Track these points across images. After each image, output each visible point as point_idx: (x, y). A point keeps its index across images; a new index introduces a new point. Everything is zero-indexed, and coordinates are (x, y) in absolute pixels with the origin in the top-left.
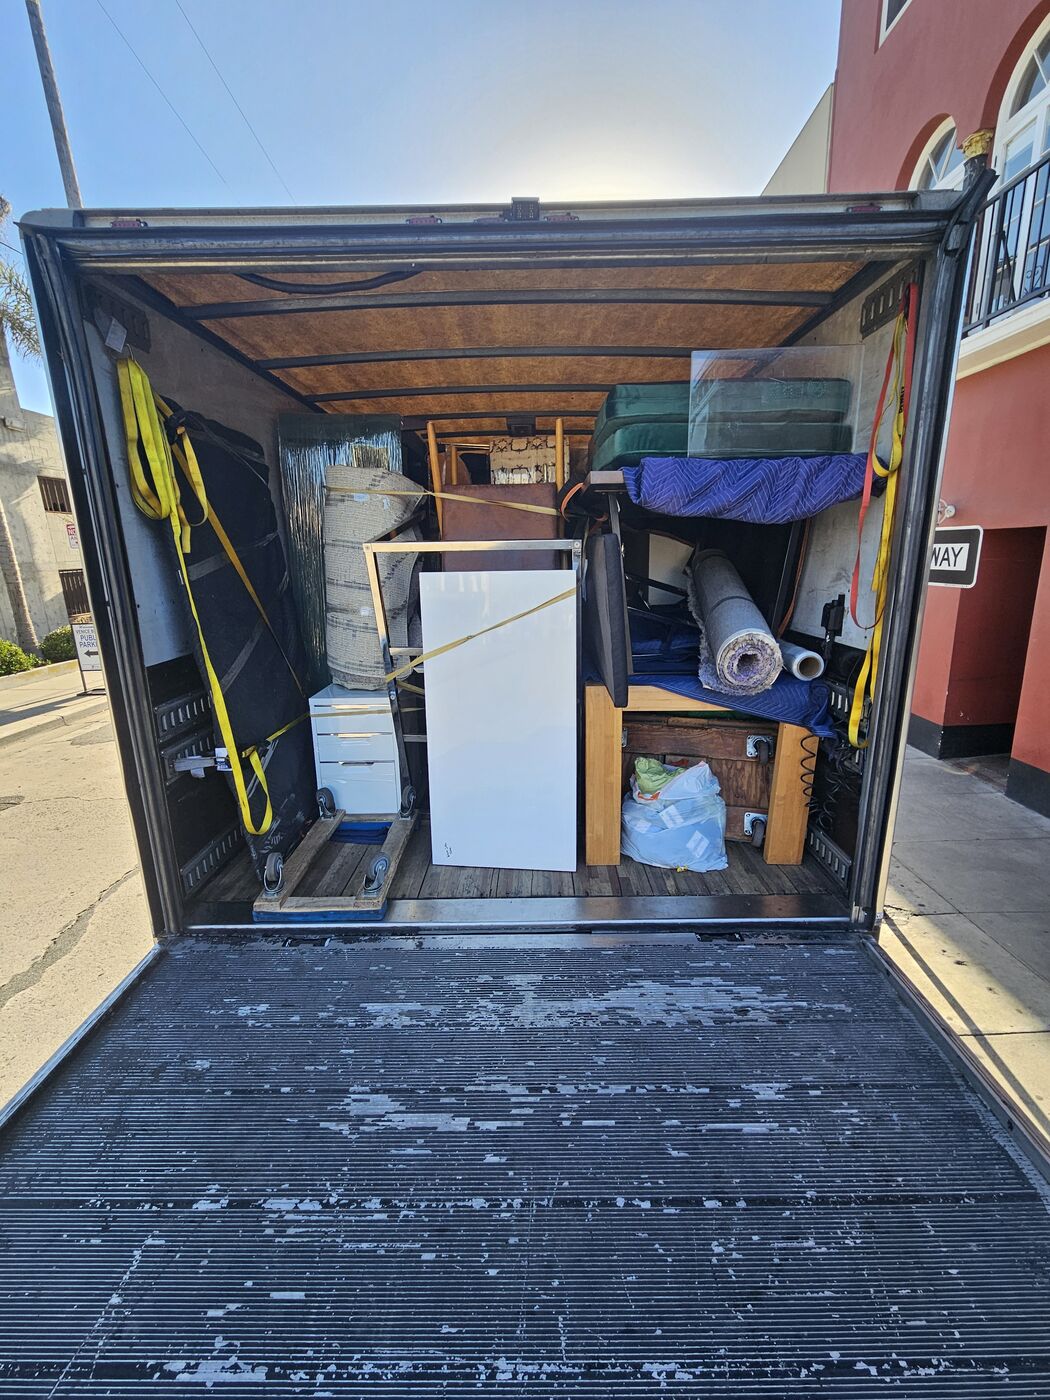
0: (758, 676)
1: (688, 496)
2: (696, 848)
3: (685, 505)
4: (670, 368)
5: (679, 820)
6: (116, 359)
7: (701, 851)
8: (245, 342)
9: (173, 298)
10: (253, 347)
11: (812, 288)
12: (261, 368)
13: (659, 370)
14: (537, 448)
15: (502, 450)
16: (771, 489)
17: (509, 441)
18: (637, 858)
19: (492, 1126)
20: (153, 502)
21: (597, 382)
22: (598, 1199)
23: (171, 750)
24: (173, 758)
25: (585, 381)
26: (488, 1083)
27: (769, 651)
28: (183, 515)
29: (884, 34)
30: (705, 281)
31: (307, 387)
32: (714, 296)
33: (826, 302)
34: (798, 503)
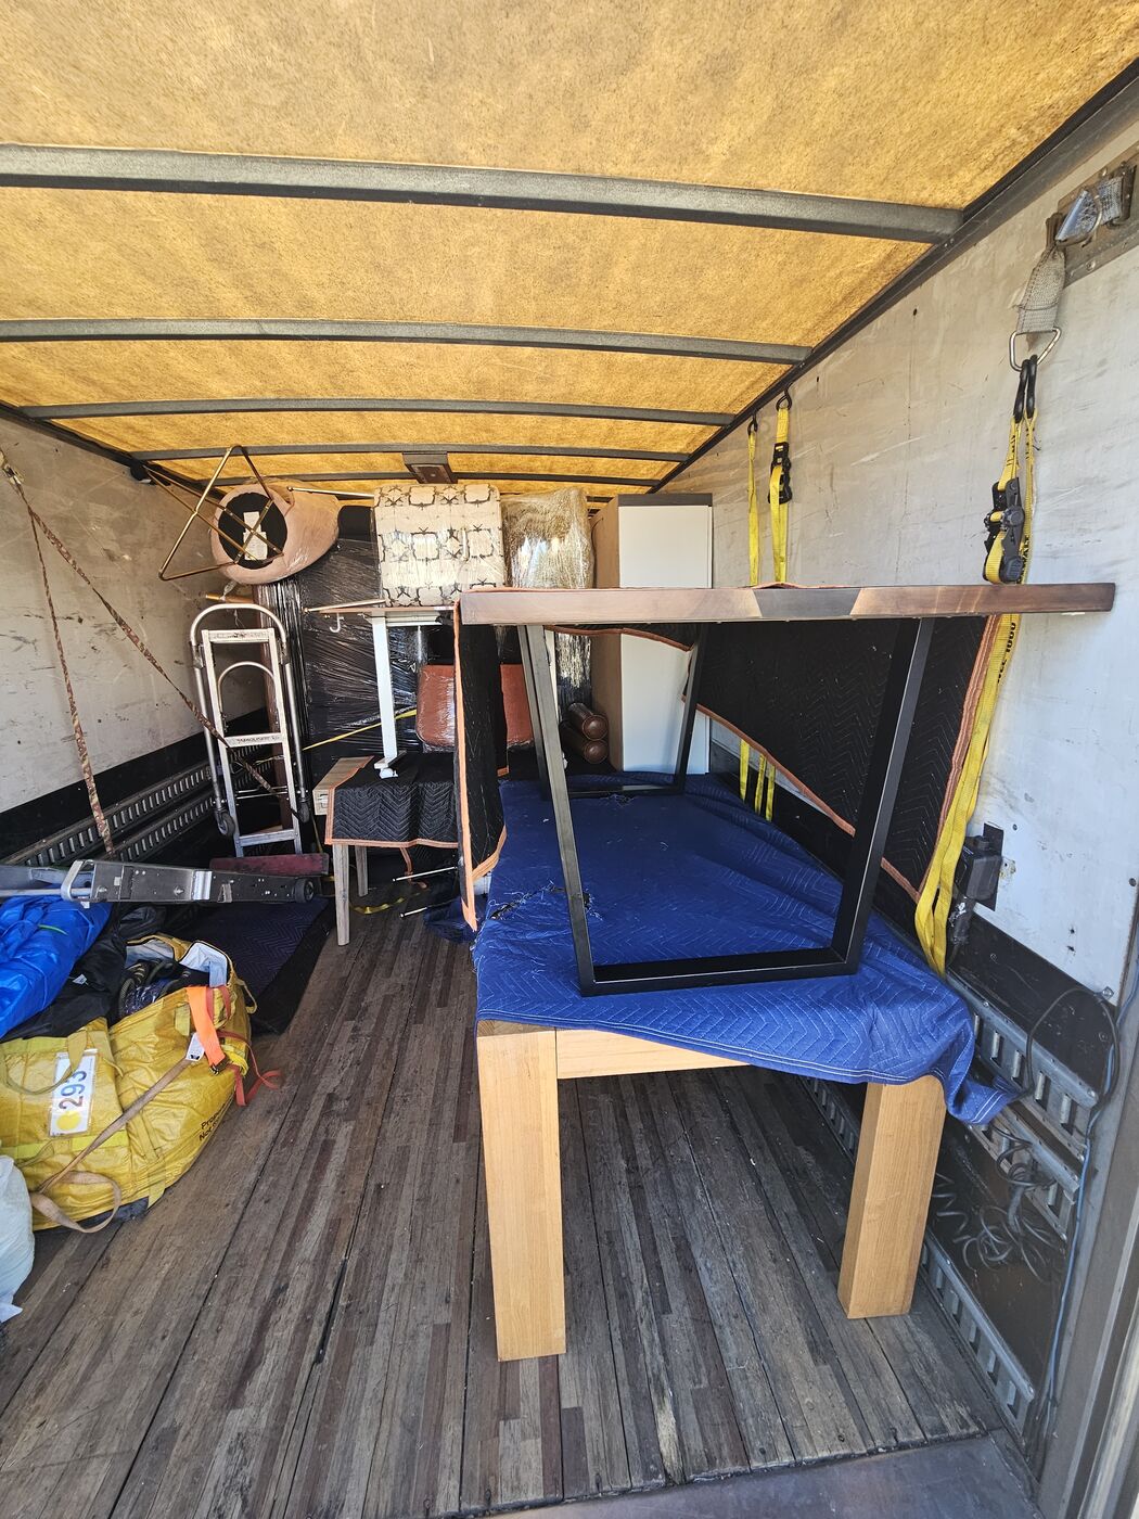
4: (644, 376)
11: (924, 196)
13: (625, 381)
14: (449, 502)
15: (394, 504)
17: (405, 490)
21: (524, 399)
25: (508, 398)
30: (707, 161)
32: (724, 204)
33: (948, 231)
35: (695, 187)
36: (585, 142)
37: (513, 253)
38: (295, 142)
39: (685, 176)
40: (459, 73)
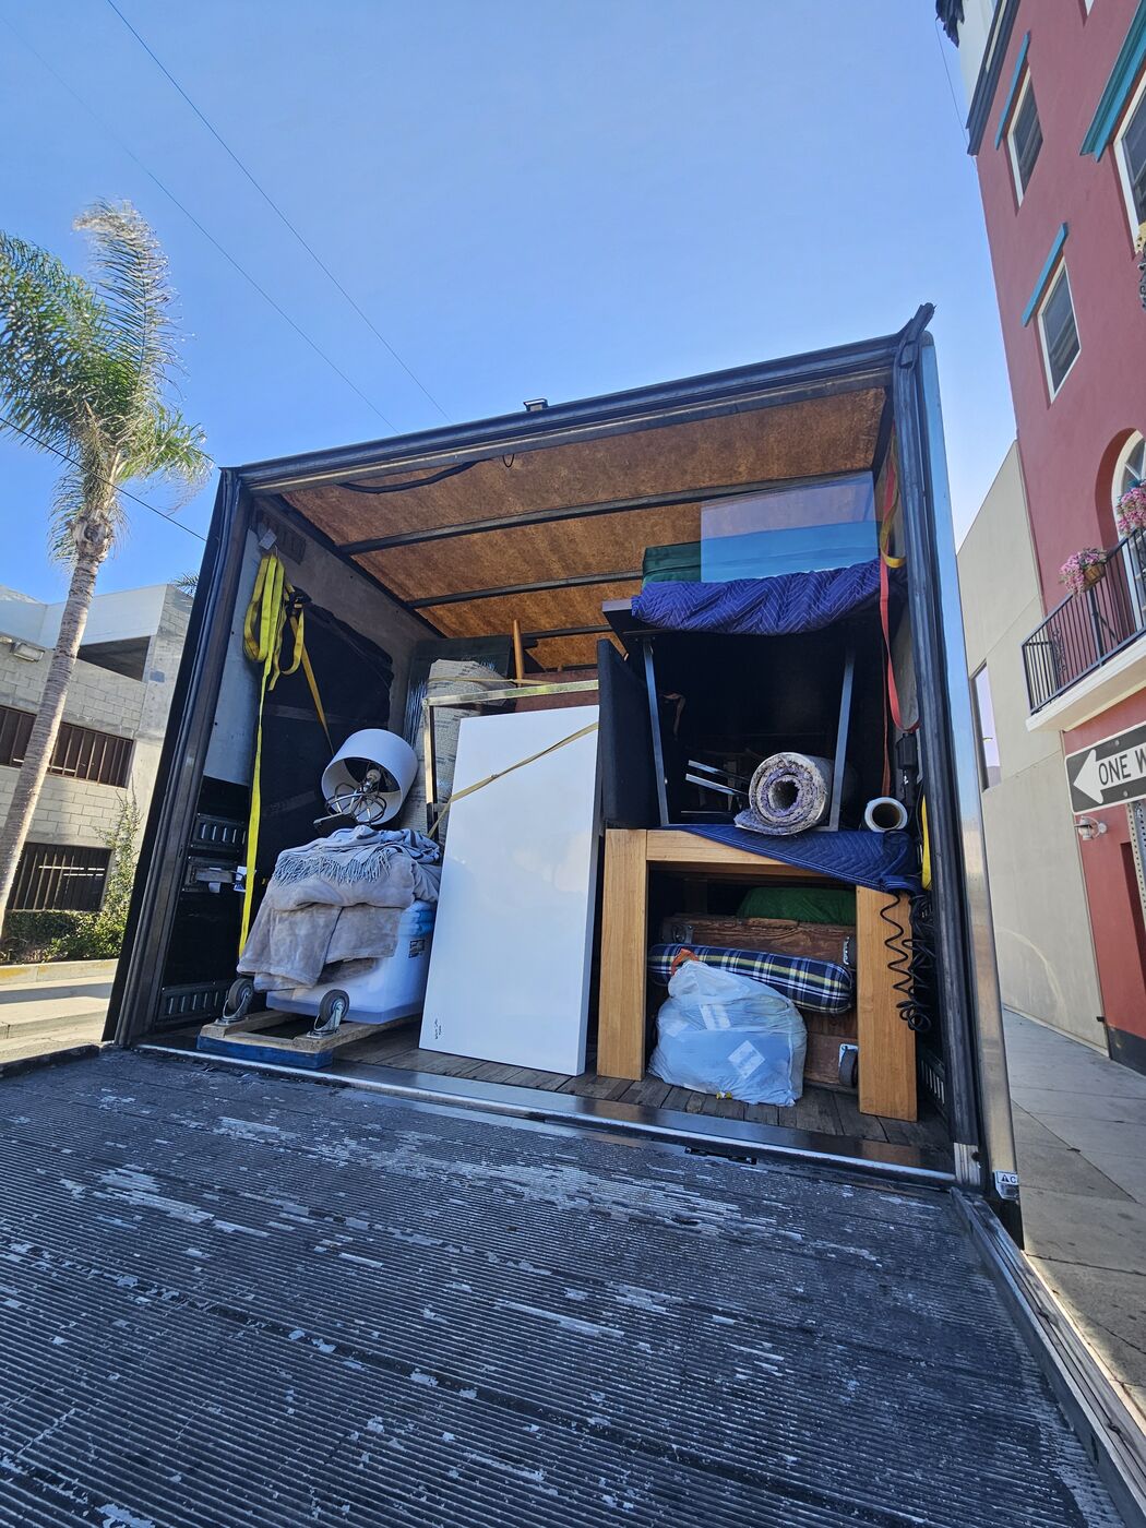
0: (799, 810)
1: (689, 608)
2: (742, 1065)
3: (689, 618)
5: (725, 1023)
6: (265, 553)
7: (749, 1069)
8: (393, 581)
9: (334, 537)
10: (401, 586)
11: (849, 466)
12: (409, 607)
16: (782, 598)
18: (668, 1079)
19: (229, 1227)
20: (252, 645)
22: (271, 1322)
23: (198, 860)
24: (197, 867)
26: (272, 1196)
27: (806, 775)
28: (276, 662)
29: (1053, 396)
30: (740, 473)
31: (454, 632)
34: (810, 607)
35: (741, 484)
36: (688, 477)
37: (674, 527)
38: (585, 498)
39: (734, 481)
40: (637, 466)
